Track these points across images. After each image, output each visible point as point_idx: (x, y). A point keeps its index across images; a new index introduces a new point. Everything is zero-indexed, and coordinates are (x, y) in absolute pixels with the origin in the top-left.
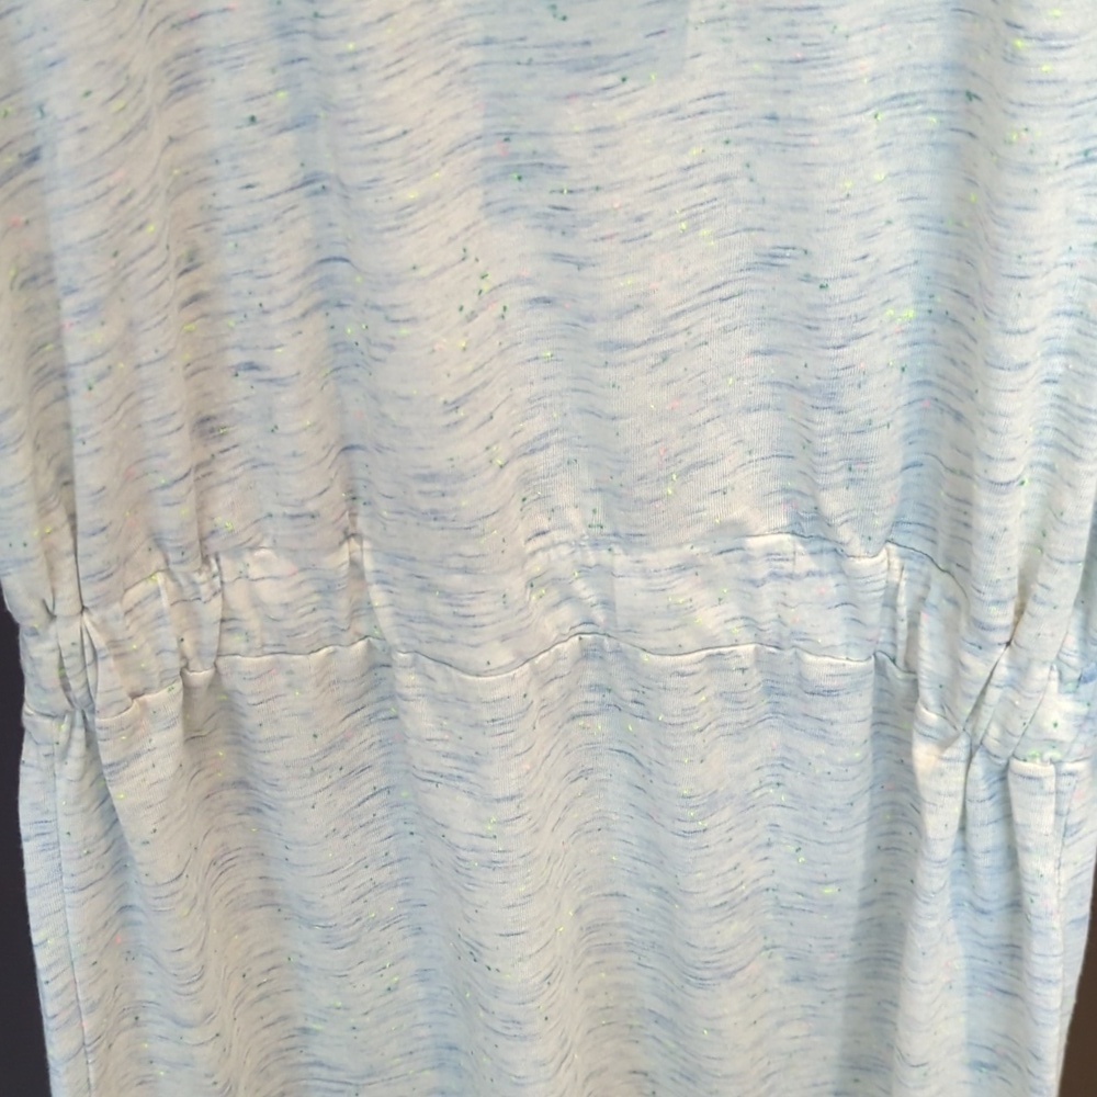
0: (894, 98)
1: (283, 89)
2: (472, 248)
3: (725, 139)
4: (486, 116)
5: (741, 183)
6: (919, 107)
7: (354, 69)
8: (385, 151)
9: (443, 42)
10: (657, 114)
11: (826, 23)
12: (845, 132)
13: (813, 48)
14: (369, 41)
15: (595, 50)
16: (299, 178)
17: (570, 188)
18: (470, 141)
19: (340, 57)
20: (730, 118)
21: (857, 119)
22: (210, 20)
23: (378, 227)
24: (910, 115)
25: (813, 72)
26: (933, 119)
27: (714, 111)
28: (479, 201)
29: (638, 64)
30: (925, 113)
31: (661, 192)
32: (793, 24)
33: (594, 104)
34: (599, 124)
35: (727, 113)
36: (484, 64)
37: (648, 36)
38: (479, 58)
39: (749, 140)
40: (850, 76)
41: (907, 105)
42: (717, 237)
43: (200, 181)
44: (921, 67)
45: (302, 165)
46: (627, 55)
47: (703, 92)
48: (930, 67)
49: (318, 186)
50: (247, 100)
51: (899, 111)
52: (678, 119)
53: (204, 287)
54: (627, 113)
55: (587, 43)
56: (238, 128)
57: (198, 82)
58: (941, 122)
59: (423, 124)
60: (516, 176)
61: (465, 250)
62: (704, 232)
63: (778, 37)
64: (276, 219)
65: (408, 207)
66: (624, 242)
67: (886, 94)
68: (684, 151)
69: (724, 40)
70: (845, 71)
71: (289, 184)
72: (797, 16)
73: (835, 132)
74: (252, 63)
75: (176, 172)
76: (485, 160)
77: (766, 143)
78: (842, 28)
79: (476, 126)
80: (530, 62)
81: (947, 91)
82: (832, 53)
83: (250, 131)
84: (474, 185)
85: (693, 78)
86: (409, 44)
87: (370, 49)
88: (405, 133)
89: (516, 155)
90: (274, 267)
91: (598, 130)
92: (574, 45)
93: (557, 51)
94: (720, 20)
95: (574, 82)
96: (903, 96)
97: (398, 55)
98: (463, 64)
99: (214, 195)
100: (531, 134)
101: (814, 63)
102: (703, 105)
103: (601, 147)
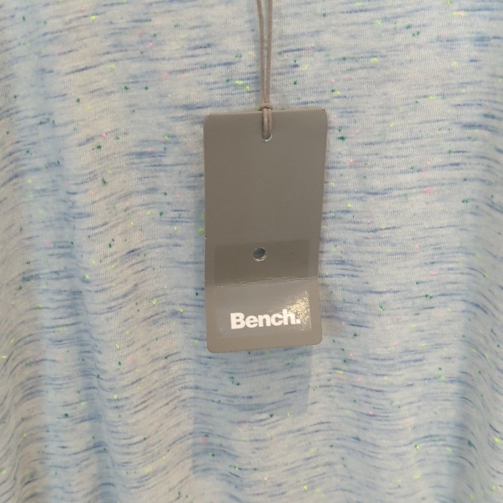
0: (426, 437)
1: (84, 401)
2: (184, 492)
3: (330, 444)
4: (195, 423)
5: (339, 467)
6: (441, 443)
7: (117, 407)
8: (134, 449)
9: (172, 387)
10: (290, 432)
11: (387, 399)
12: (398, 455)
13: (379, 411)
14: (126, 395)
15: (256, 401)
16: (91, 444)
17: (240, 467)
18: (185, 436)
19: (110, 400)
20: (333, 434)
21: (404, 449)
22: (47, 363)
23: (128, 486)
24: (436, 446)
25: (379, 422)
26: (449, 450)
27: (324, 431)
28: (190, 465)
29: (279, 408)
30: (444, 445)
31: (293, 471)
32: (368, 396)
33: (254, 428)
34: (257, 437)
35: (331, 432)
36: (194, 398)
37: (286, 394)
38: (192, 395)
39: (343, 447)
40: (400, 427)
41: (434, 440)
42: (325, 492)
43: (38, 439)
44: (442, 423)
45: (94, 438)
46: (273, 403)
47: (316, 421)
48: (448, 423)
49: (102, 448)
50: (63, 406)
51: (429, 444)
52: (302, 435)
53: (39, 490)
54: (273, 432)
55: (251, 397)
56: (59, 418)
57: (40, 391)
58: (454, 451)
59: (157, 432)
60: (211, 454)
61: (179, 493)
62: (318, 490)
63: (360, 400)
64: (77, 465)
65: (145, 476)
66: (270, 496)
67: (422, 434)
68: (307, 450)
69: (330, 396)
70: (398, 425)
71: (85, 448)
72: (370, 393)
73: (392, 454)
74: (67, 388)
75: (25, 435)
76: (194, 445)
77: (353, 450)
78: (396, 403)
79: (189, 428)
80: (219, 402)
81: (457, 437)
82: (390, 415)
83: (65, 421)
84: (188, 458)
85: (311, 414)
86: (150, 392)
87: (126, 398)
88: (145, 439)
89: (212, 444)
90: (75, 489)
91: (256, 440)
92: (244, 398)
93: (233, 400)
94: (328, 386)
95: (243, 415)
96: (431, 436)
97: (143, 400)
98: (183, 398)
99: (46, 446)
100: (219, 436)
101: (380, 418)
102: (317, 427)
103: (257, 449)
